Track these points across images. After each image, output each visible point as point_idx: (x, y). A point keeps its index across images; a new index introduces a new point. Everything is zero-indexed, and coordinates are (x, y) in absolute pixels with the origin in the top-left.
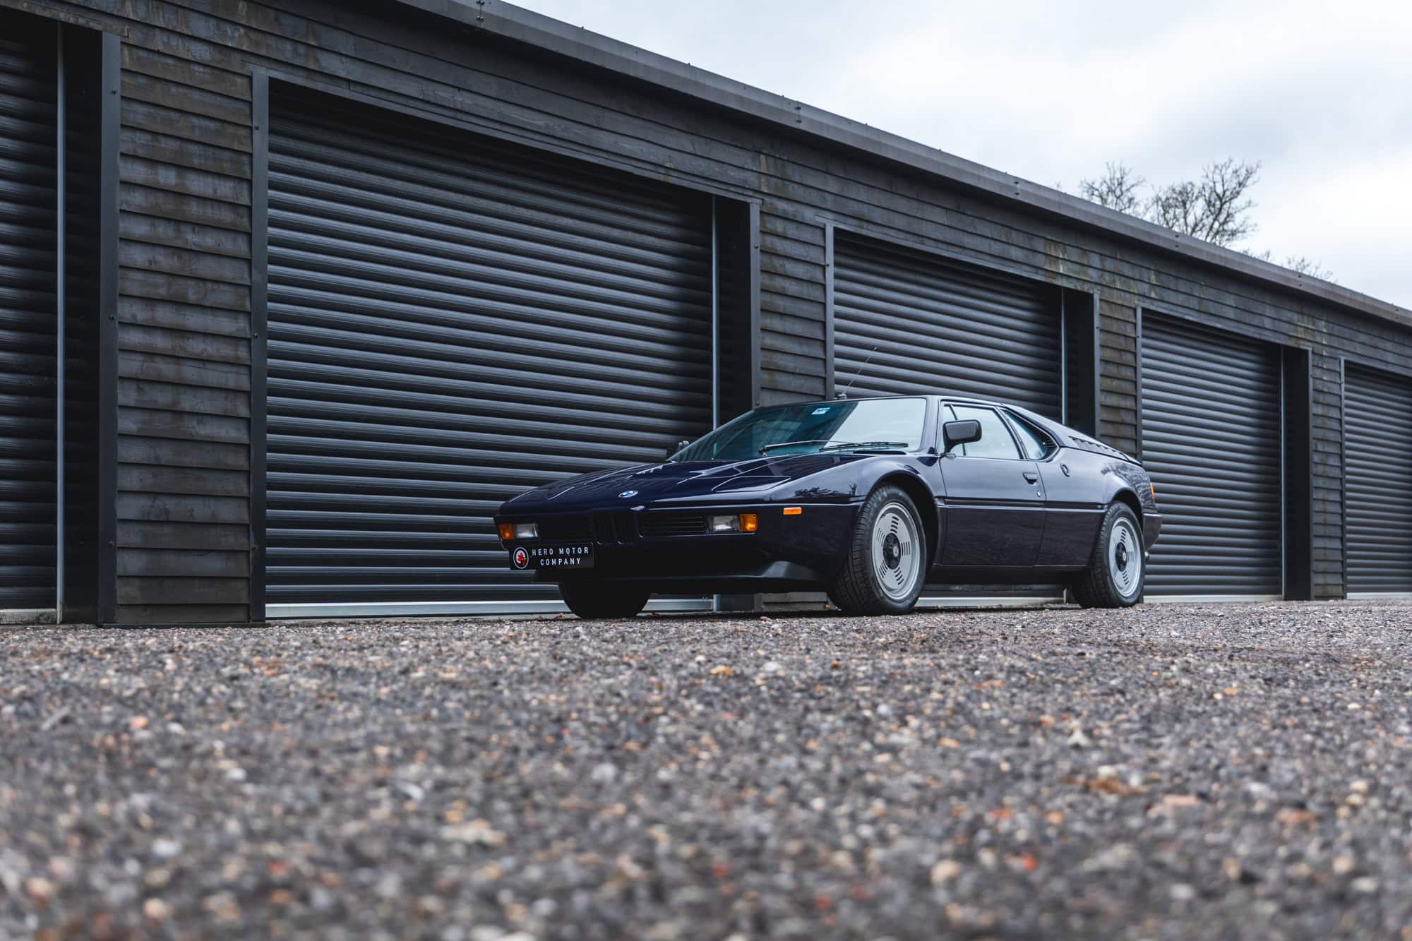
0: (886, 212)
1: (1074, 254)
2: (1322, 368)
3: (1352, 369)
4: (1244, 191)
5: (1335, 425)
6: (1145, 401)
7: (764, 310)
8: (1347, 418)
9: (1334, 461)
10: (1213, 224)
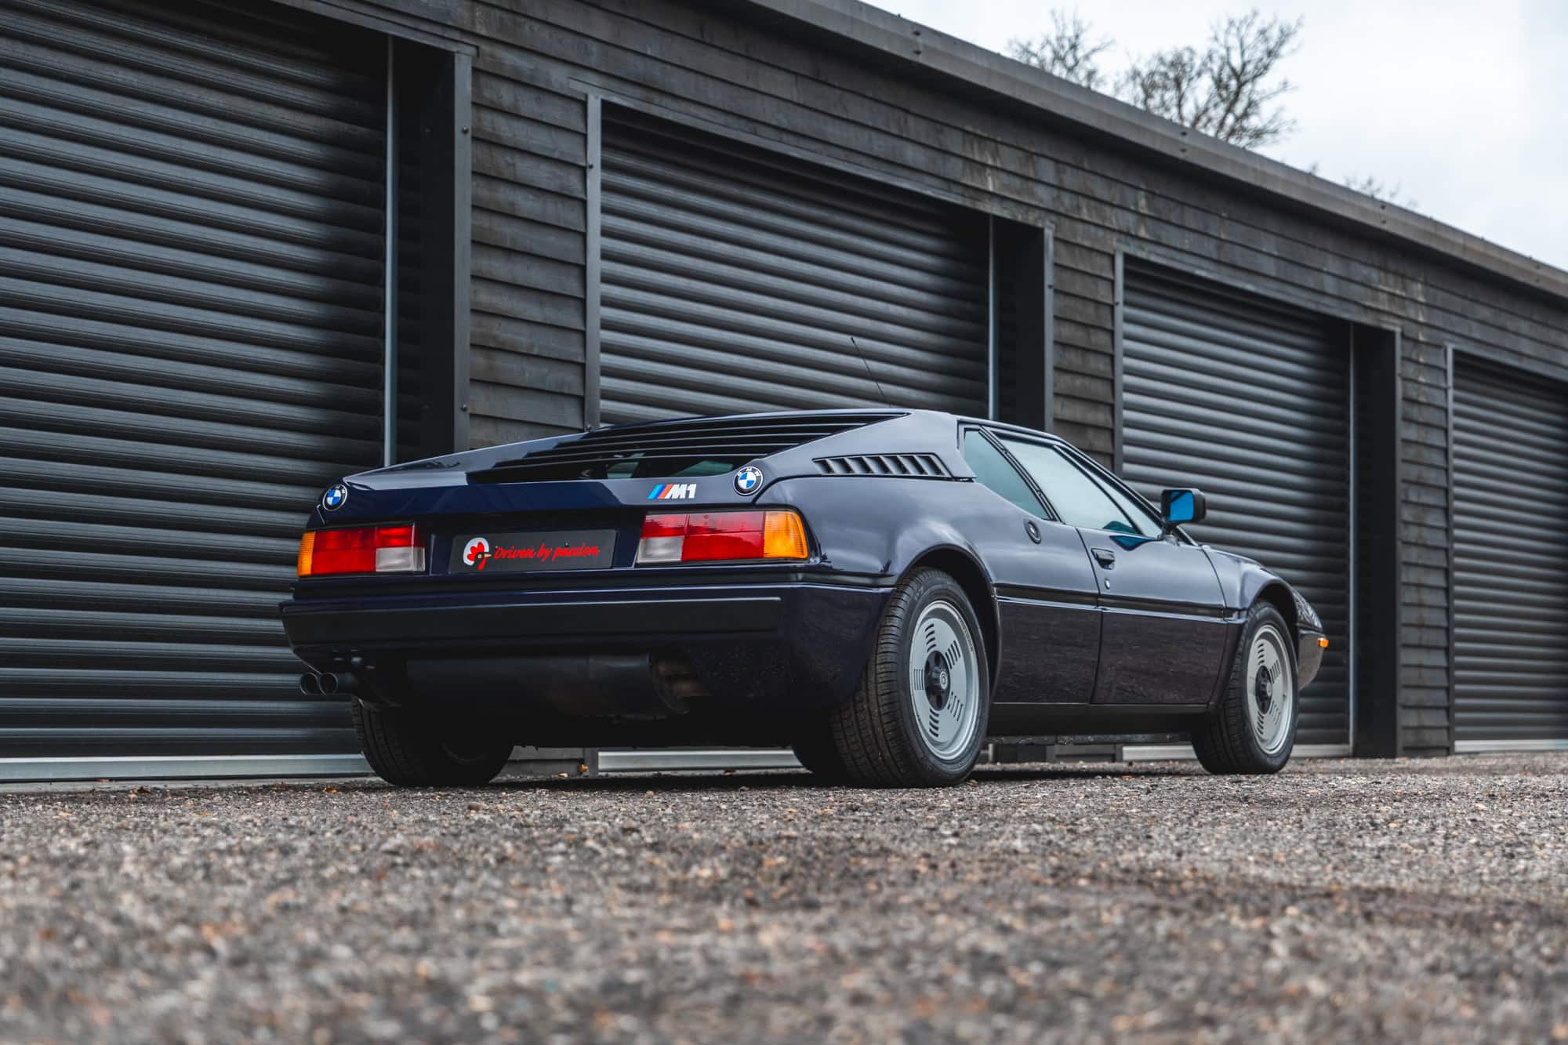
0: (693, 76)
1: (1010, 159)
2: (1417, 362)
3: (1466, 366)
4: (1277, 65)
5: (1437, 459)
6: (1128, 414)
7: (479, 244)
8: (1457, 448)
9: (1436, 519)
10: (1224, 118)
